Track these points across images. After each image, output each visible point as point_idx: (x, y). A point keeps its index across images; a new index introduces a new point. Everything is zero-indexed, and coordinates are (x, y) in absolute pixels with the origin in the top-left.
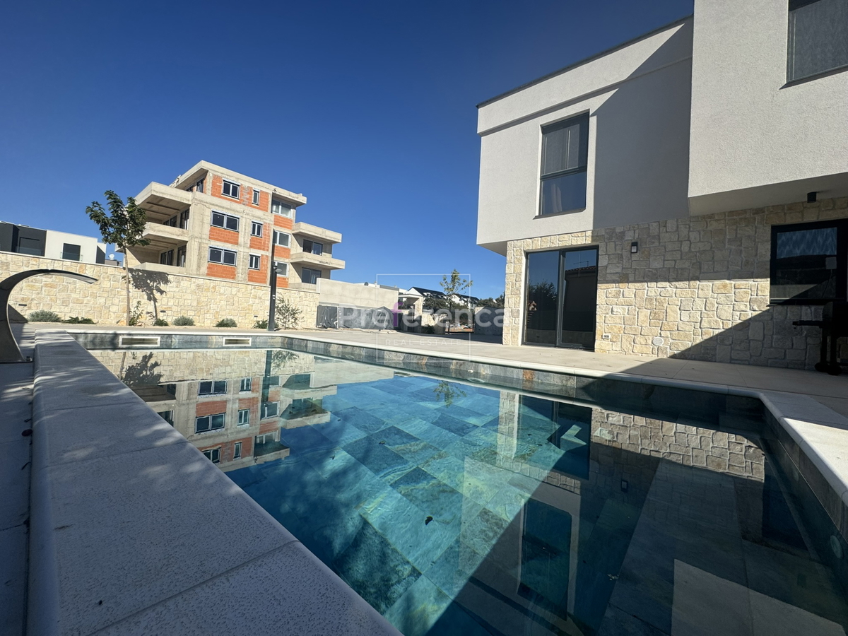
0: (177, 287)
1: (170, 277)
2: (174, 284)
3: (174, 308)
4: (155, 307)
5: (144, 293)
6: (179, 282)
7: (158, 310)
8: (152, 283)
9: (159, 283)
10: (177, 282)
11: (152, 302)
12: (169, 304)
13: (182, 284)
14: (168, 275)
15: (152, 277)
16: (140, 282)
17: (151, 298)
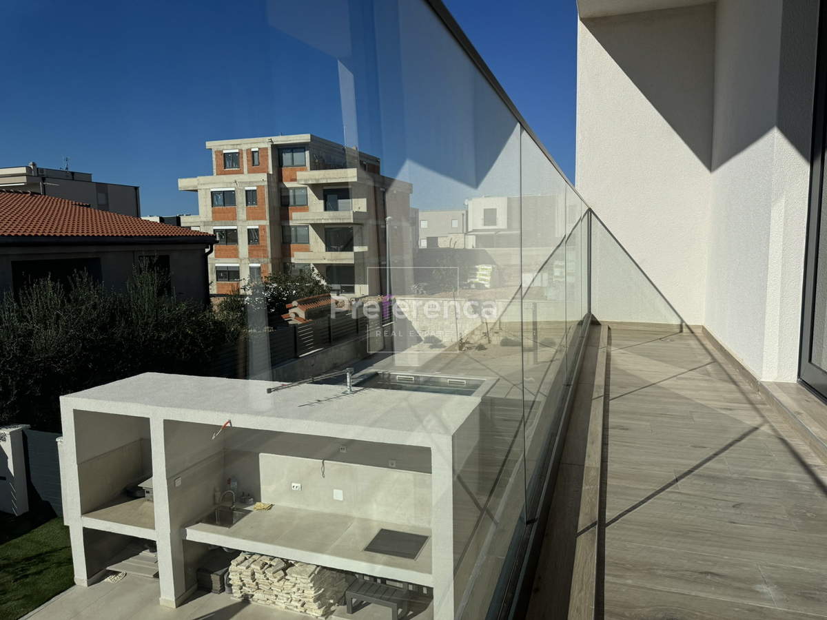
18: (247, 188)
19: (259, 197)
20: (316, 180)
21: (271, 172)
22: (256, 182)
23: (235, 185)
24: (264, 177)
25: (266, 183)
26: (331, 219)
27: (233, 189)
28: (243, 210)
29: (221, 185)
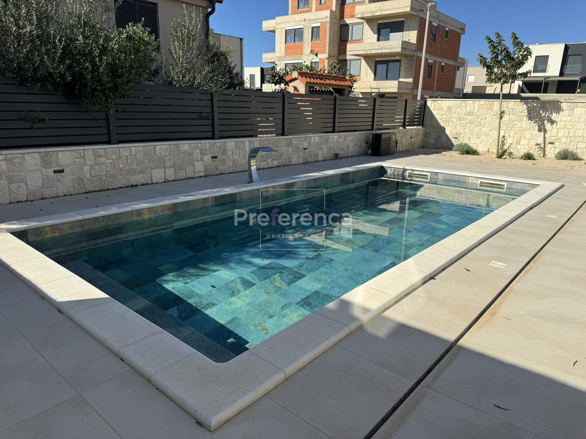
0: (569, 115)
1: (564, 105)
2: (566, 113)
3: (564, 140)
4: (545, 138)
5: (536, 124)
6: (572, 110)
7: (547, 142)
8: (544, 114)
9: (552, 113)
10: (571, 110)
11: (542, 133)
12: (559, 135)
13: (575, 112)
14: (561, 102)
15: (545, 107)
16: (534, 113)
17: (542, 129)
18: (314, 25)
19: (321, 33)
20: (371, 12)
21: (334, 10)
22: (320, 19)
23: (303, 23)
24: (327, 13)
25: (329, 19)
26: (381, 49)
27: (302, 27)
28: (308, 45)
29: (293, 24)
